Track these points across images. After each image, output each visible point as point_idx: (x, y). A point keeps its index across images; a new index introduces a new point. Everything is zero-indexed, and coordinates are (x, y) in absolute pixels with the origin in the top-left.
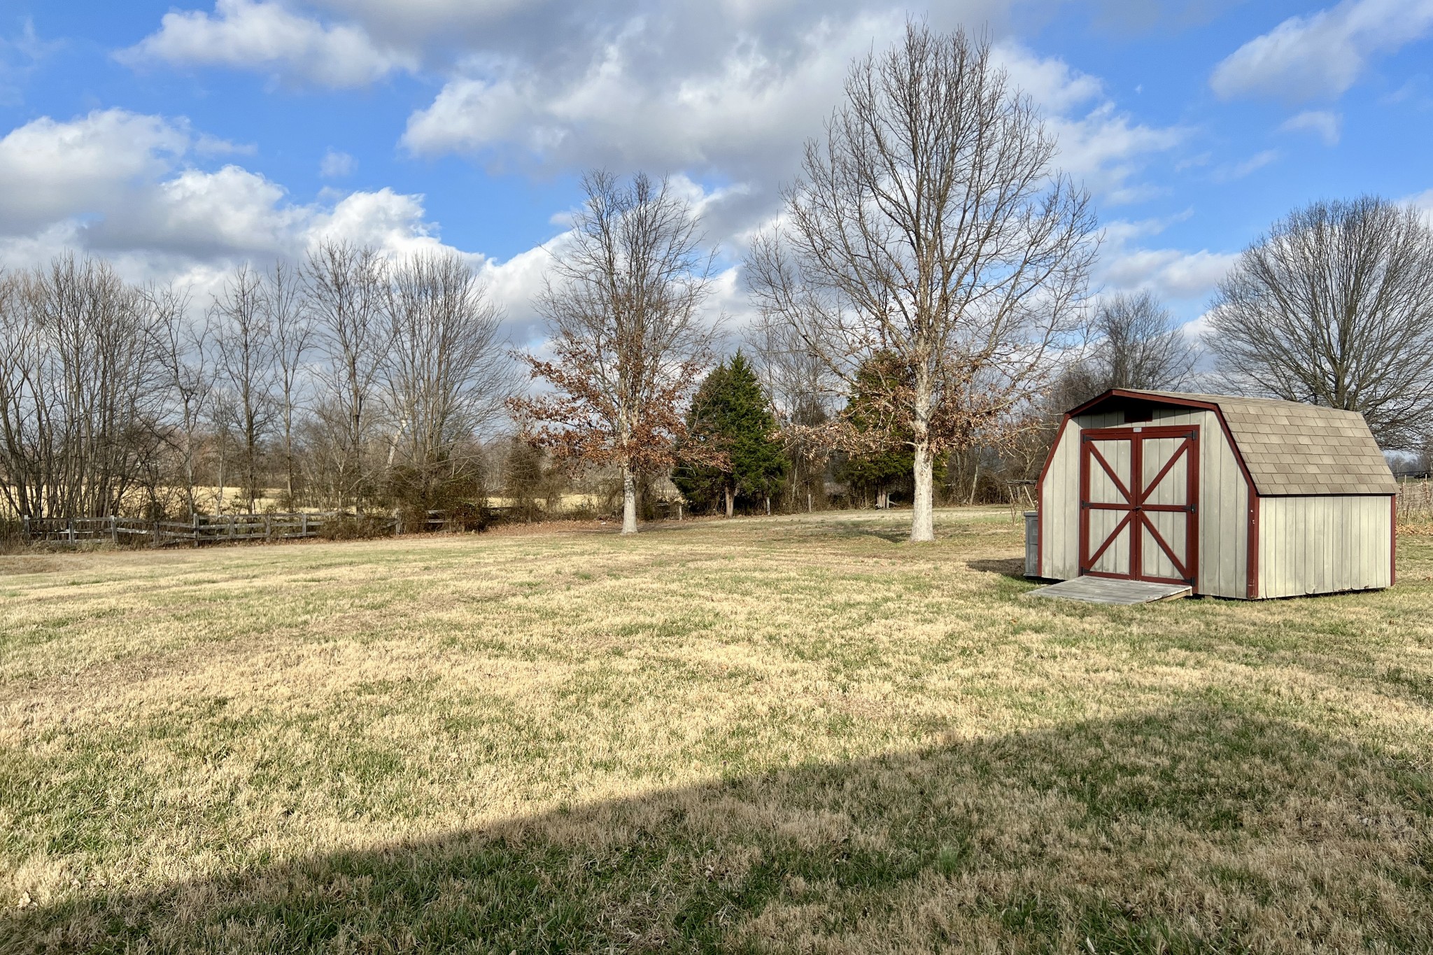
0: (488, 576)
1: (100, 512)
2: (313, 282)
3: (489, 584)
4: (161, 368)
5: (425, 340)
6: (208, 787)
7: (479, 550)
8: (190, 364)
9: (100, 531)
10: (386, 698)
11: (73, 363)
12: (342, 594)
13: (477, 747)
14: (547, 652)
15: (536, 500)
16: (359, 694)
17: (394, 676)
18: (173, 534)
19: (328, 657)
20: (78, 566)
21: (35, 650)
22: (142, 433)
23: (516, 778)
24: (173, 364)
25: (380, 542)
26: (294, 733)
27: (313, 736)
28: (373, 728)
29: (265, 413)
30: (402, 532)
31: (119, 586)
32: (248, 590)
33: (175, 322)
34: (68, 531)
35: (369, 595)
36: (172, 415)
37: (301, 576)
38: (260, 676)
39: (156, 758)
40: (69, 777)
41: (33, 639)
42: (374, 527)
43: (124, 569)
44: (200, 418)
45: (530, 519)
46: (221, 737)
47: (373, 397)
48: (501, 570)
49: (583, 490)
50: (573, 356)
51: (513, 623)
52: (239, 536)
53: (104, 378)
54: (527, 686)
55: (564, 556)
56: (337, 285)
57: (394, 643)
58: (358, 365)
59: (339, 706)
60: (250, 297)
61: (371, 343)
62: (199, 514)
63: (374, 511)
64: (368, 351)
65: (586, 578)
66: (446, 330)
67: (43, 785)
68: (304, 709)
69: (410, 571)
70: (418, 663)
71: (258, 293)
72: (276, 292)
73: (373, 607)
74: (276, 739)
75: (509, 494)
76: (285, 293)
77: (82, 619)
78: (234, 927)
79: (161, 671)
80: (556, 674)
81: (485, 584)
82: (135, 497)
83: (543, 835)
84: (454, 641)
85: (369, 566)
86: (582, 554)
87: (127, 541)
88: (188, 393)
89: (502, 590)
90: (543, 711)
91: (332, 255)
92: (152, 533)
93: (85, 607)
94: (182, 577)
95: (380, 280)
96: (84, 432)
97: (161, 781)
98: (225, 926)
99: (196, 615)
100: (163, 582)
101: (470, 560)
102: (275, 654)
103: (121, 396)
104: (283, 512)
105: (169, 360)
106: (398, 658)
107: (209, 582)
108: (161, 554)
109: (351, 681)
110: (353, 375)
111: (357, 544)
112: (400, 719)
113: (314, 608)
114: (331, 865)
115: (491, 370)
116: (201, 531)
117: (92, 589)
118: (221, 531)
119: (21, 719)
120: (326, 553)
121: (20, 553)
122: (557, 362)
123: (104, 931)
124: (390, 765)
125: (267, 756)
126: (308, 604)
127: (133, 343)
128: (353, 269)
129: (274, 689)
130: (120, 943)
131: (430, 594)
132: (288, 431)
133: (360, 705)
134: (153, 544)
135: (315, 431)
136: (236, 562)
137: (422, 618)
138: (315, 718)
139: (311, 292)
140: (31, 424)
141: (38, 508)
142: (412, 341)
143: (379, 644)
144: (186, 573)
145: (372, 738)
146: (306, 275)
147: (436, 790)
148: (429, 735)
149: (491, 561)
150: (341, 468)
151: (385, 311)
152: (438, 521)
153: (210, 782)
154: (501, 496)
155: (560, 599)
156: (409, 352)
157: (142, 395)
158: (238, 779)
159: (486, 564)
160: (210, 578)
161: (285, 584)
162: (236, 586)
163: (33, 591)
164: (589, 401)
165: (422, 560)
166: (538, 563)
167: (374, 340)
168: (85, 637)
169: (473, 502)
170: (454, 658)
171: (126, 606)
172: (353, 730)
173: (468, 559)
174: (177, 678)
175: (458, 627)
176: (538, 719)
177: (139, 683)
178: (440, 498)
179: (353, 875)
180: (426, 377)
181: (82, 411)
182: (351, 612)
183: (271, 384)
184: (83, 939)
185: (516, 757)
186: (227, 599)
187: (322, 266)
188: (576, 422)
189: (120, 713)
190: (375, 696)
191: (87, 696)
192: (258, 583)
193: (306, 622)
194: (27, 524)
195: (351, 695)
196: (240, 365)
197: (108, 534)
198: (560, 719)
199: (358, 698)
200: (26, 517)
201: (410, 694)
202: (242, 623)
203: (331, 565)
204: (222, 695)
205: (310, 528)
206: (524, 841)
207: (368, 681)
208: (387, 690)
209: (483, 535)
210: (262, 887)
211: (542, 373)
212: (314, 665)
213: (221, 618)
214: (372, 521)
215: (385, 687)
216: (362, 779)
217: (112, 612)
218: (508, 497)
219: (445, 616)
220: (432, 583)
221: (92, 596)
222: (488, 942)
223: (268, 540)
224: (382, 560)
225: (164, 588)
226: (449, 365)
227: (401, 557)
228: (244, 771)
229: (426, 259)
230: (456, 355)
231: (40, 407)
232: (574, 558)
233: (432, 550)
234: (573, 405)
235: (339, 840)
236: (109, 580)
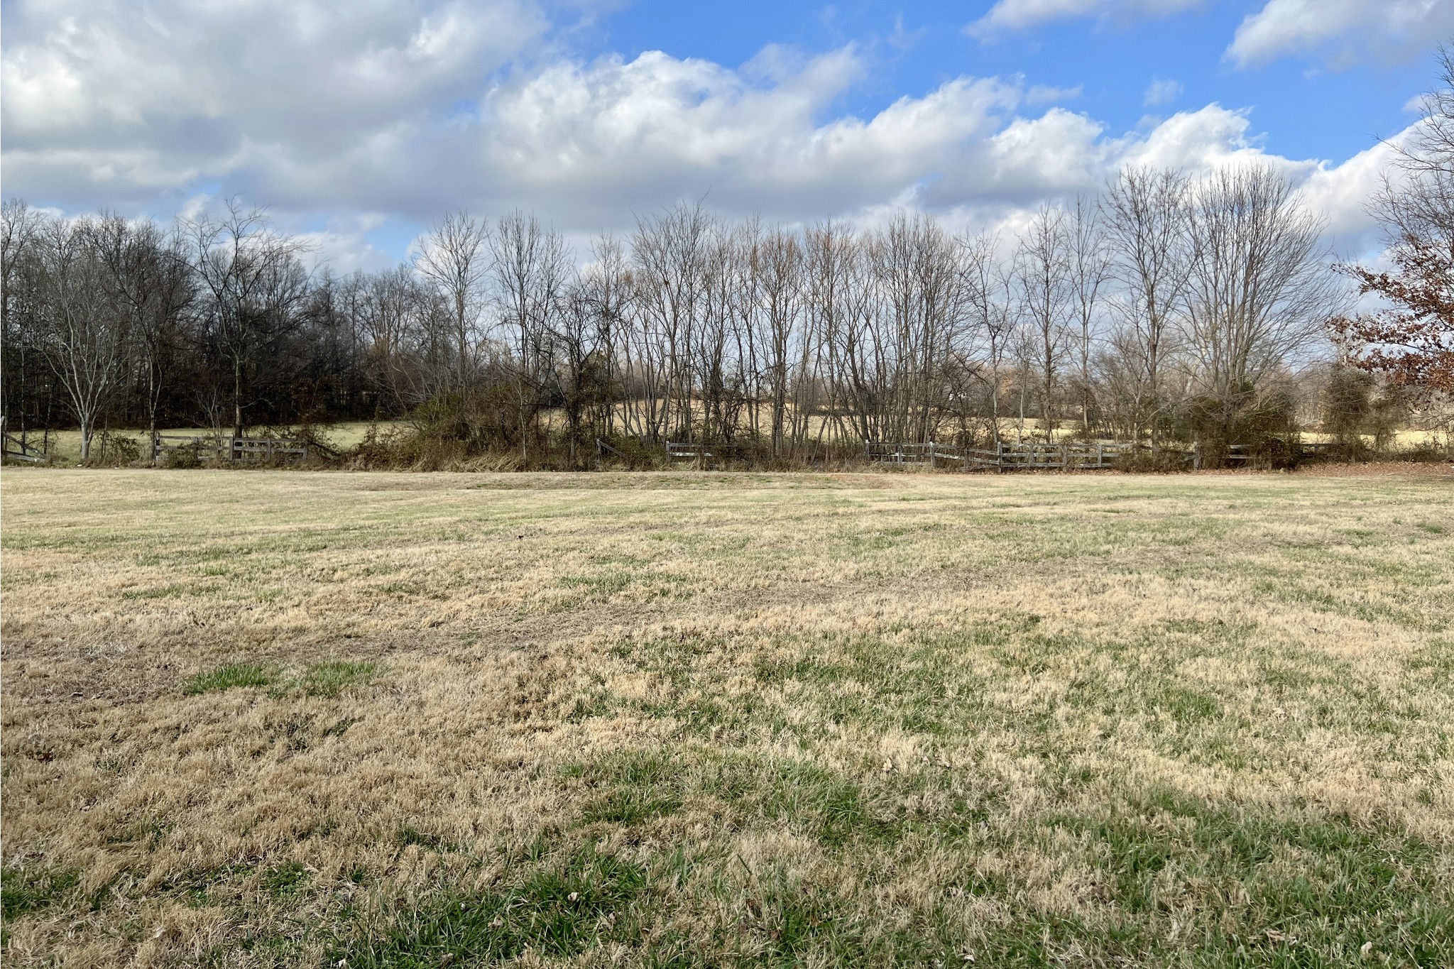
0: (1305, 520)
1: (921, 439)
2: (1112, 213)
3: (1307, 528)
4: (972, 308)
5: (1230, 261)
6: (1029, 696)
7: (1291, 491)
8: (997, 303)
9: (922, 455)
10: (1197, 638)
11: (903, 308)
12: (1142, 527)
13: (1308, 707)
14: (1389, 613)
15: (1362, 437)
16: (1168, 629)
17: (1204, 616)
18: (979, 460)
19: (1133, 588)
20: (905, 485)
21: (880, 553)
22: (955, 368)
23: (1359, 749)
24: (983, 304)
25: (1177, 476)
26: (1104, 660)
27: (1124, 665)
28: (1186, 667)
29: (1062, 346)
30: (1200, 467)
31: (940, 504)
32: (1050, 516)
33: (986, 265)
34: (897, 454)
35: (1171, 530)
36: (981, 351)
37: (1099, 506)
38: (1068, 599)
39: (983, 663)
40: (913, 665)
41: (878, 545)
42: (1170, 461)
43: (941, 489)
44: (1005, 353)
45: (1353, 459)
46: (1037, 652)
47: (1172, 325)
48: (1322, 514)
49: (1425, 426)
50: (1419, 264)
51: (1342, 576)
52: (1038, 465)
53: (927, 319)
54: (1364, 649)
55: (1400, 503)
56: (1137, 213)
57: (1202, 582)
58: (1157, 293)
59: (1148, 639)
60: (1052, 234)
61: (1171, 269)
62: (1003, 442)
63: (1171, 444)
64: (1167, 278)
65: (1436, 531)
66: (1252, 250)
67: (894, 669)
68: (1113, 637)
69: (1213, 508)
70: (1230, 606)
71: (1059, 230)
72: (1076, 226)
73: (1177, 543)
74: (1088, 663)
75: (1325, 430)
76: (1084, 227)
77: (912, 531)
78: (1061, 834)
79: (980, 583)
80: (1406, 641)
81: (1301, 529)
82: (949, 428)
83: (1398, 821)
84: (1270, 587)
85: (1168, 500)
86: (1428, 502)
87: (943, 465)
88: (995, 330)
89: (1324, 536)
90: (1389, 679)
91: (1132, 183)
92: (963, 458)
93: (915, 520)
94: (990, 500)
95: (1181, 202)
96: (910, 368)
97: (987, 683)
98: (1053, 830)
99: (1005, 536)
100: (974, 503)
101: (1282, 501)
102: (1080, 580)
103: (941, 334)
104: (1079, 443)
105: (980, 301)
106: (1206, 599)
107: (1014, 506)
108: (970, 478)
109: (1156, 616)
110: (1151, 304)
111: (1152, 477)
112: (1214, 662)
113: (1116, 538)
114: (1152, 798)
115: (1308, 287)
116: (1004, 458)
117: (920, 505)
118: (1022, 459)
119: (875, 610)
120: (1122, 485)
121: (862, 472)
122: (1395, 273)
123: (950, 808)
124: (1207, 709)
125: (1080, 678)
126: (1109, 534)
127: (950, 286)
128: (1152, 195)
129: (1082, 613)
130: (964, 822)
131: (1237, 535)
132: (1085, 363)
133: (1169, 642)
134: (963, 469)
135: (1110, 363)
136: (1037, 489)
137: (1231, 558)
138: (1123, 648)
139: (1110, 223)
140: (871, 363)
141: (875, 434)
142: (1215, 263)
143: (1185, 582)
144: (993, 496)
145: (1185, 677)
146: (1105, 206)
147: (1260, 744)
148: (1249, 685)
149: (1307, 503)
150: (1137, 400)
151: (1186, 234)
152: (1241, 457)
153: (1030, 692)
154: (1315, 431)
155: (1401, 553)
156: (1212, 275)
157: (956, 334)
158: (1055, 694)
159: (1301, 507)
160: (1015, 502)
161: (1086, 513)
162: (1039, 512)
163: (874, 504)
164: (1439, 317)
165: (1225, 498)
166: (1369, 510)
167: (1174, 267)
168: (916, 546)
169: (1282, 436)
170: (1271, 605)
171: (947, 522)
172: (1164, 665)
173: (1278, 500)
174: (994, 592)
175: (1273, 572)
176: (1382, 688)
177: (962, 592)
178: (1242, 432)
179: (1176, 814)
180: (1230, 302)
181: (908, 350)
182: (1153, 546)
183: (1071, 316)
184: (933, 810)
185: (1357, 727)
186: (1032, 523)
187: (1121, 196)
188: (1420, 342)
189: (949, 617)
190: (1185, 635)
191: (922, 598)
192: (1059, 510)
193: (1108, 552)
194: (867, 448)
195: (1160, 630)
196: (1041, 301)
197: (928, 459)
198: (1412, 692)
199: (1167, 634)
200: (867, 441)
201: (1223, 638)
202: (1048, 547)
203: (1128, 497)
204: (1035, 613)
205: (1105, 460)
206: (1373, 824)
207: (1176, 618)
208: (1197, 630)
209: (1294, 475)
210: (1086, 801)
211: (1375, 287)
212: (1120, 595)
213: (1027, 540)
214: (1168, 455)
215: (1195, 626)
216: (1177, 715)
217: (936, 527)
218: (1326, 432)
219: (1257, 559)
220: (1239, 523)
221: (918, 511)
222: (1336, 924)
223: (1064, 469)
224: (1181, 495)
225: (975, 508)
226: (1257, 286)
227: (1202, 493)
228: (1059, 687)
229: (1233, 172)
230: (1266, 274)
231: (878, 348)
232: (1417, 506)
233: (1235, 488)
234: (1417, 322)
235: (1158, 774)
236: (931, 498)
